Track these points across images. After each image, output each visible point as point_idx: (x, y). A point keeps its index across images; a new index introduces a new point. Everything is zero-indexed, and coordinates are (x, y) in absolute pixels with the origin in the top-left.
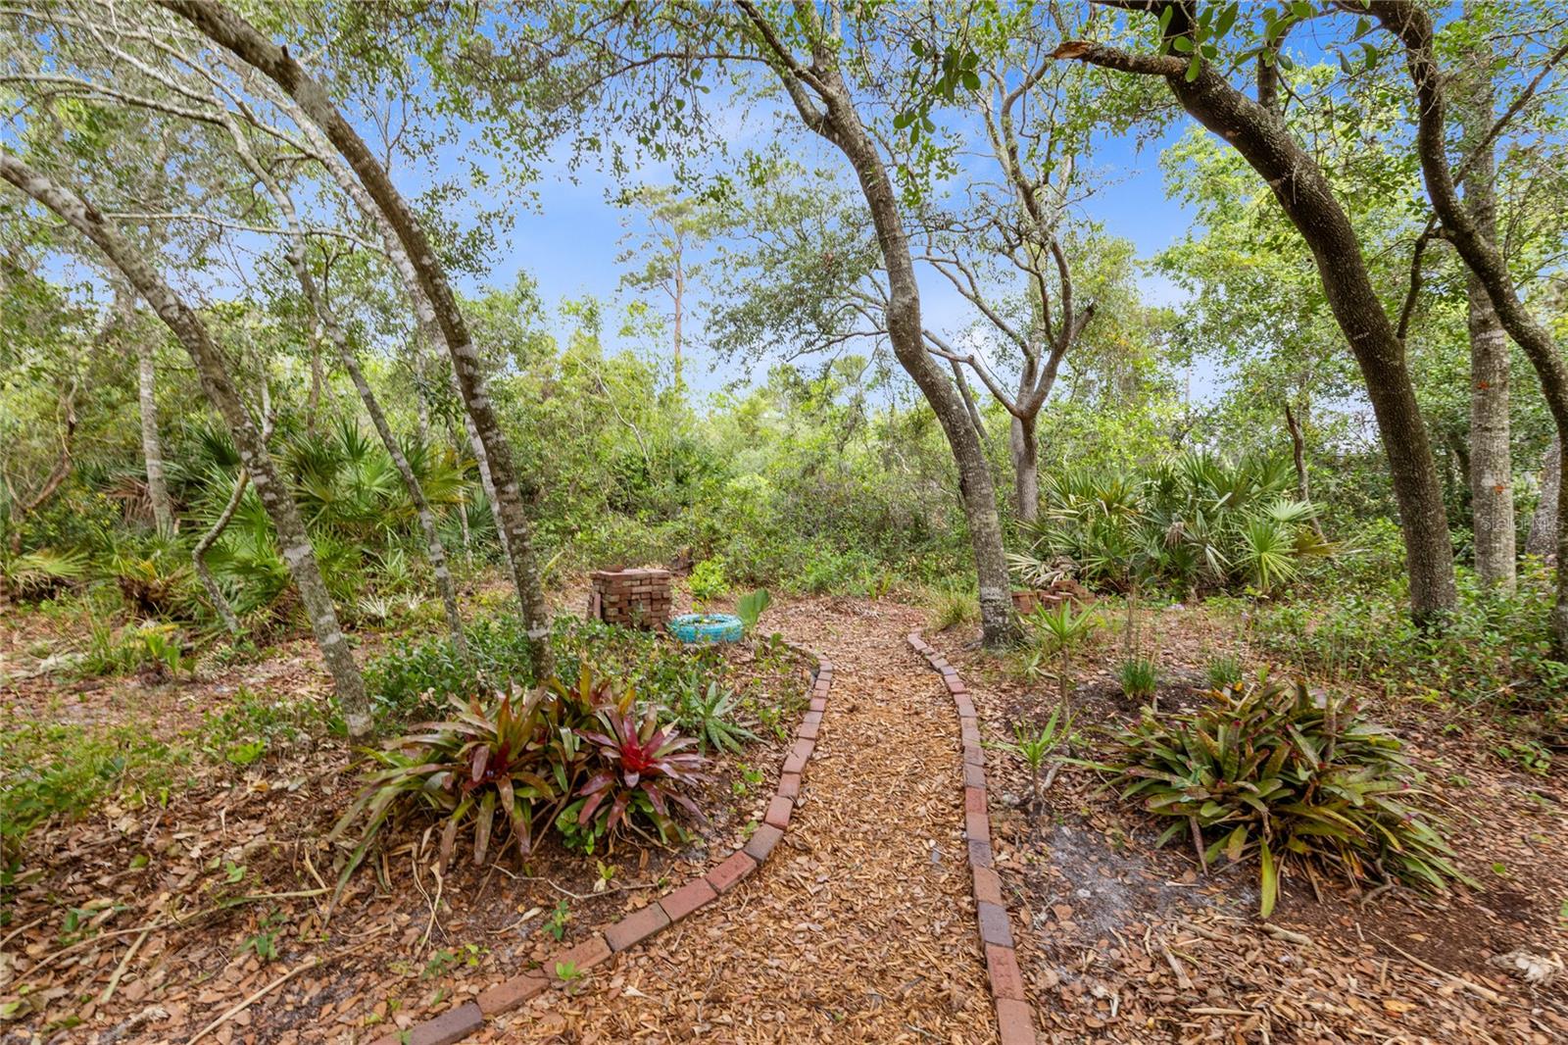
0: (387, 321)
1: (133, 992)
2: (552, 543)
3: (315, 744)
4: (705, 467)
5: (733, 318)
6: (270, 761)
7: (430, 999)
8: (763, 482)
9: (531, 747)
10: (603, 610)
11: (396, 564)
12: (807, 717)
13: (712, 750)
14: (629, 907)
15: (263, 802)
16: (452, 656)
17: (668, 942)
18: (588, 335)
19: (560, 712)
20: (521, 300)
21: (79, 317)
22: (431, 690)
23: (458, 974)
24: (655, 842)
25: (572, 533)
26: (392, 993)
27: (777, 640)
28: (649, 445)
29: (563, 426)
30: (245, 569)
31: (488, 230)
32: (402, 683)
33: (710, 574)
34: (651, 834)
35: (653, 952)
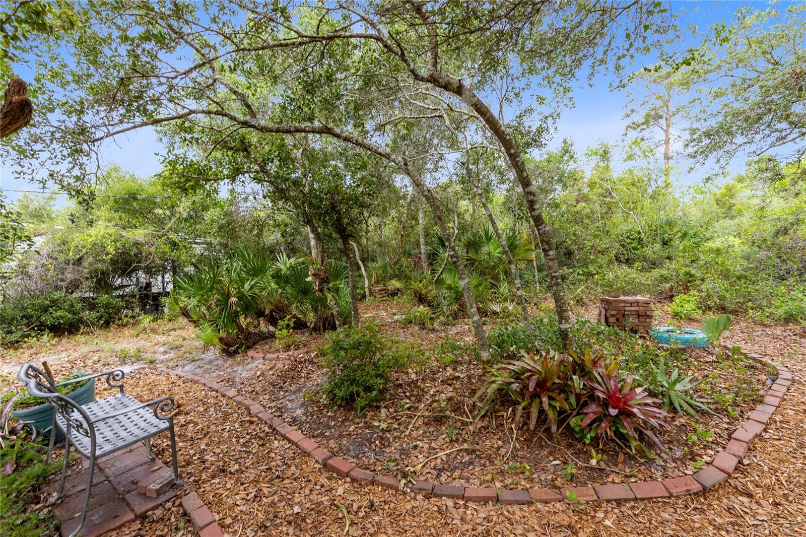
0: (502, 178)
1: (414, 434)
2: (579, 281)
3: (470, 361)
4: (685, 235)
5: (708, 135)
6: (455, 363)
7: (509, 481)
8: (737, 241)
9: (557, 381)
10: (606, 319)
11: (504, 288)
12: (759, 407)
13: (673, 409)
14: (610, 480)
15: (453, 380)
16: (524, 332)
17: (633, 508)
18: (603, 165)
19: (574, 368)
20: (564, 155)
21: (404, 197)
22: (514, 346)
23: (521, 476)
24: (629, 451)
25: (592, 275)
26: (495, 472)
27: (737, 351)
28: (643, 223)
29: (588, 218)
30: (449, 288)
31: (545, 125)
32: (503, 341)
33: (687, 303)
34: (626, 446)
35: (623, 509)
